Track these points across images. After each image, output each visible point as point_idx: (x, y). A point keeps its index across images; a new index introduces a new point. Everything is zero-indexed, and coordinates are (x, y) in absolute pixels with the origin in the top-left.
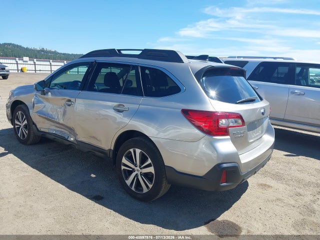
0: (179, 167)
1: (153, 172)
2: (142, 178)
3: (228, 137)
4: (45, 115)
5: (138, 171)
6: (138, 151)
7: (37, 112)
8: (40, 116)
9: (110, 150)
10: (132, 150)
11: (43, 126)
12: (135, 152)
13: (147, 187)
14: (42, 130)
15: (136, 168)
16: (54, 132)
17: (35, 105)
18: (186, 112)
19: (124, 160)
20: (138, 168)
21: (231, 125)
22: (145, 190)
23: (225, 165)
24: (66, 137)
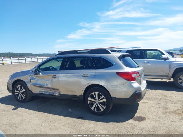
0: (118, 96)
1: (106, 101)
2: (100, 105)
3: (136, 81)
4: (38, 85)
5: (97, 102)
6: (97, 93)
7: (33, 84)
8: (34, 86)
9: (81, 95)
10: (93, 93)
11: (36, 90)
12: (95, 94)
13: (103, 108)
14: (35, 93)
15: (96, 101)
16: (44, 93)
17: (31, 81)
18: (118, 73)
19: (89, 99)
20: (97, 101)
21: (136, 76)
22: (102, 110)
23: (137, 92)
24: (53, 94)
